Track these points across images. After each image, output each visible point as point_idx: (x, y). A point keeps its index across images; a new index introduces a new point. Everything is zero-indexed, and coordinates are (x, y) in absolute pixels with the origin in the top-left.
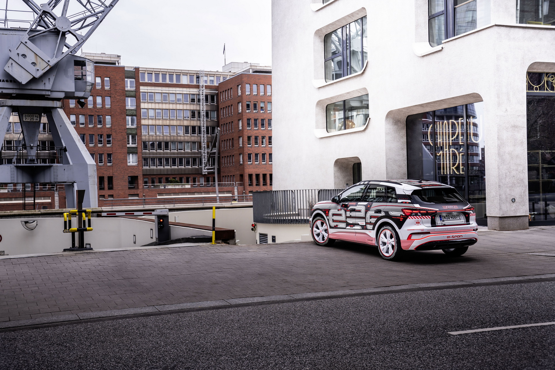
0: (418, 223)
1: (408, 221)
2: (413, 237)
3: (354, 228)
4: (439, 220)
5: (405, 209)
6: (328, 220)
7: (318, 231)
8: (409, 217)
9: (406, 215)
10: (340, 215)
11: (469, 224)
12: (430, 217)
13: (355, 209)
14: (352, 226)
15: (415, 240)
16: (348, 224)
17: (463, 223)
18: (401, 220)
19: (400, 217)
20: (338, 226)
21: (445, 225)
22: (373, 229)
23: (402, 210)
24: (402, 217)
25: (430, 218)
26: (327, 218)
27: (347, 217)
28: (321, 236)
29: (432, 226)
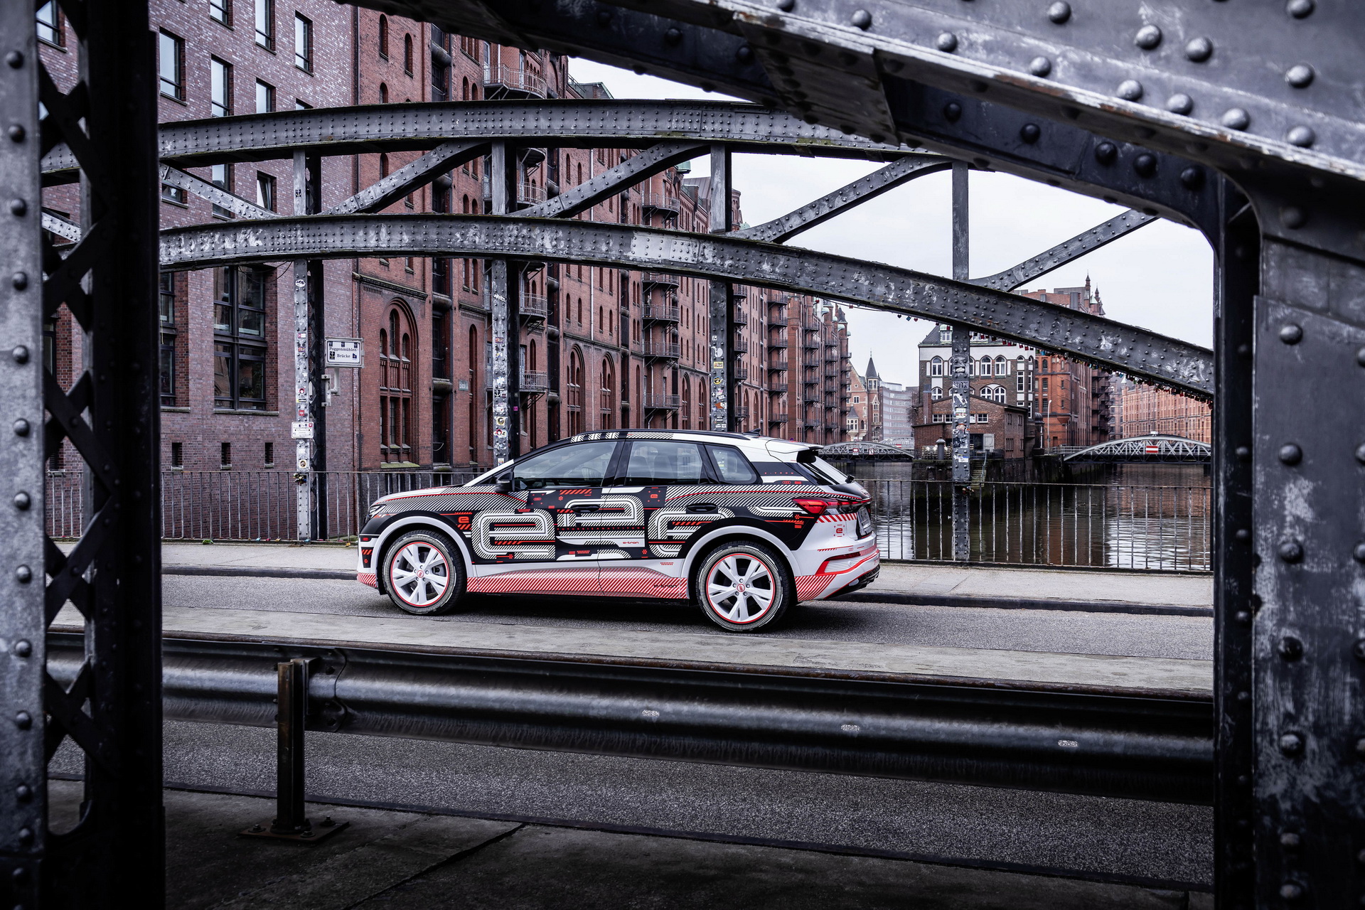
0: (840, 531)
1: (818, 527)
2: (831, 567)
3: (594, 556)
5: (800, 498)
6: (468, 542)
7: (409, 576)
8: (821, 517)
9: (810, 514)
10: (531, 525)
13: (598, 506)
14: (588, 552)
15: (836, 573)
16: (562, 548)
18: (796, 527)
19: (793, 518)
20: (517, 557)
22: (682, 555)
23: (797, 501)
24: (800, 519)
26: (463, 537)
27: (558, 530)
28: (420, 589)
29: (858, 538)
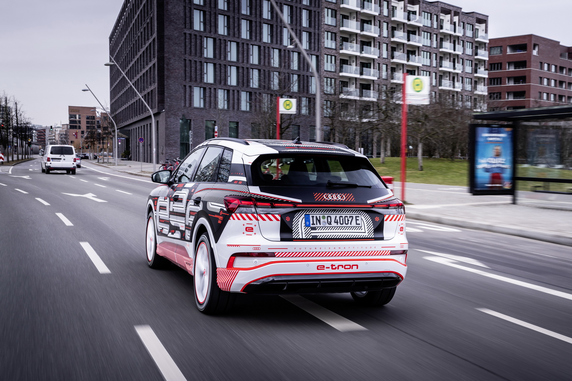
0: (249, 229)
2: (239, 262)
3: (174, 235)
4: (303, 225)
6: (156, 218)
9: (229, 211)
11: (382, 239)
12: (279, 218)
13: (178, 196)
14: (174, 231)
16: (170, 228)
17: (366, 235)
18: (220, 222)
19: (220, 214)
20: (163, 232)
21: (315, 239)
22: (191, 239)
24: (223, 215)
25: (277, 220)
26: (155, 213)
27: (170, 213)
29: (282, 240)
